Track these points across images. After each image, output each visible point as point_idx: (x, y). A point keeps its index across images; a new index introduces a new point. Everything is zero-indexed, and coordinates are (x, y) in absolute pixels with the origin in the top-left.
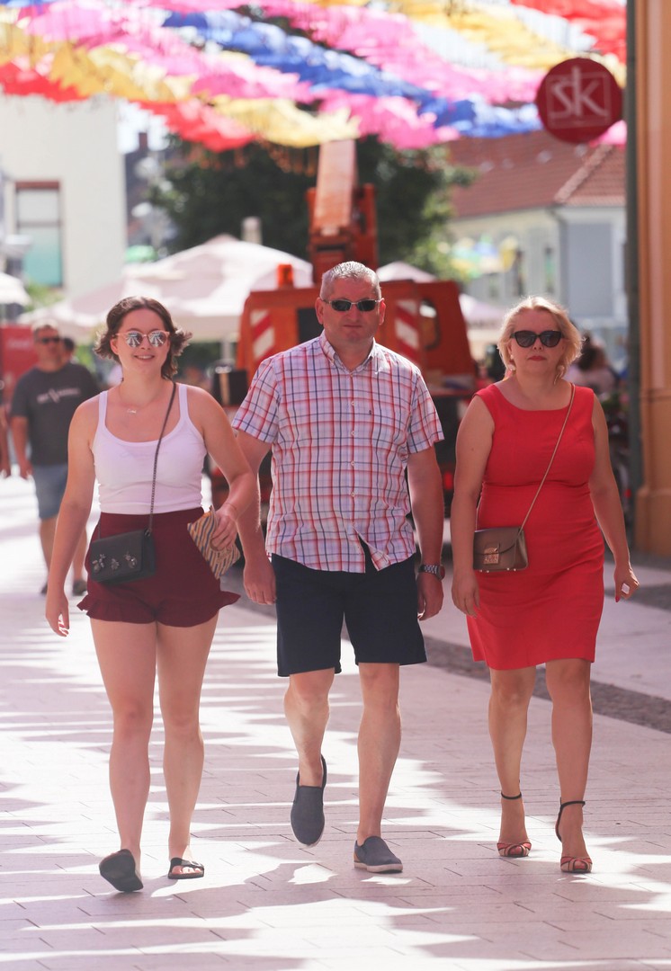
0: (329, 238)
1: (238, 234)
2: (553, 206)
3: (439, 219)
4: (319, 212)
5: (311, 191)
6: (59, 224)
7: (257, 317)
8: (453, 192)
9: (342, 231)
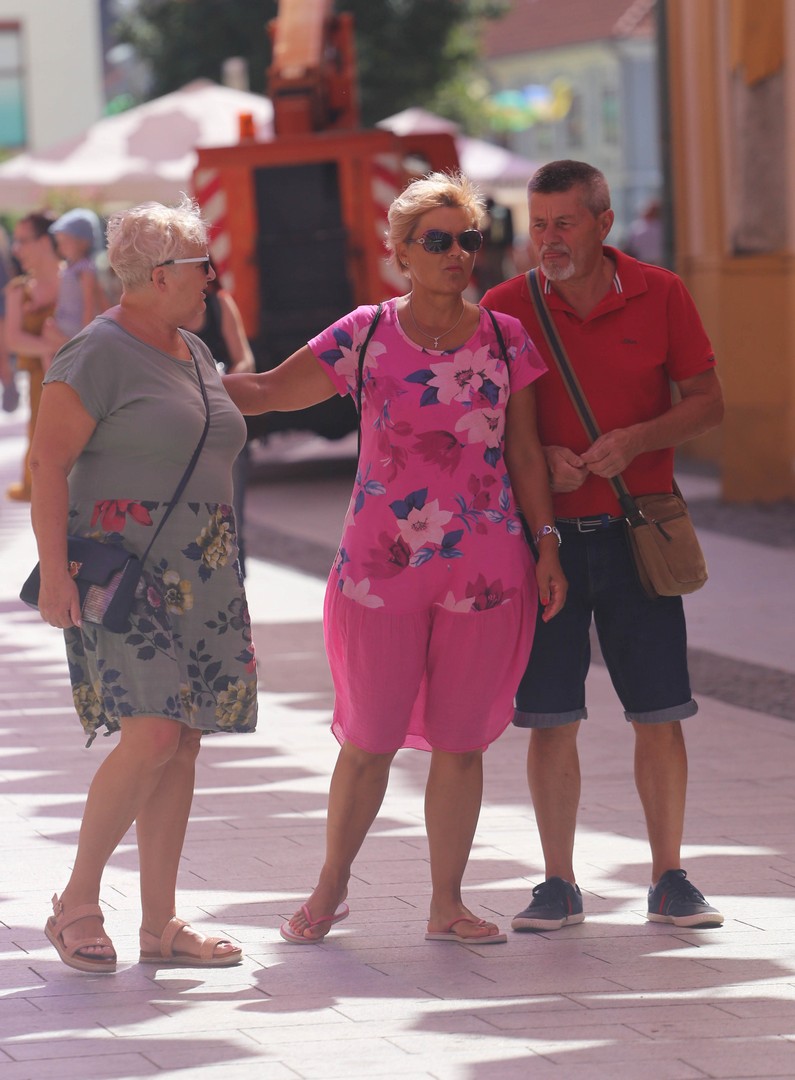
0: (292, 82)
1: (217, 78)
2: (612, 40)
3: (464, 57)
4: (281, 48)
5: (272, 23)
6: (20, 72)
7: (206, 178)
8: (482, 25)
9: (309, 72)
